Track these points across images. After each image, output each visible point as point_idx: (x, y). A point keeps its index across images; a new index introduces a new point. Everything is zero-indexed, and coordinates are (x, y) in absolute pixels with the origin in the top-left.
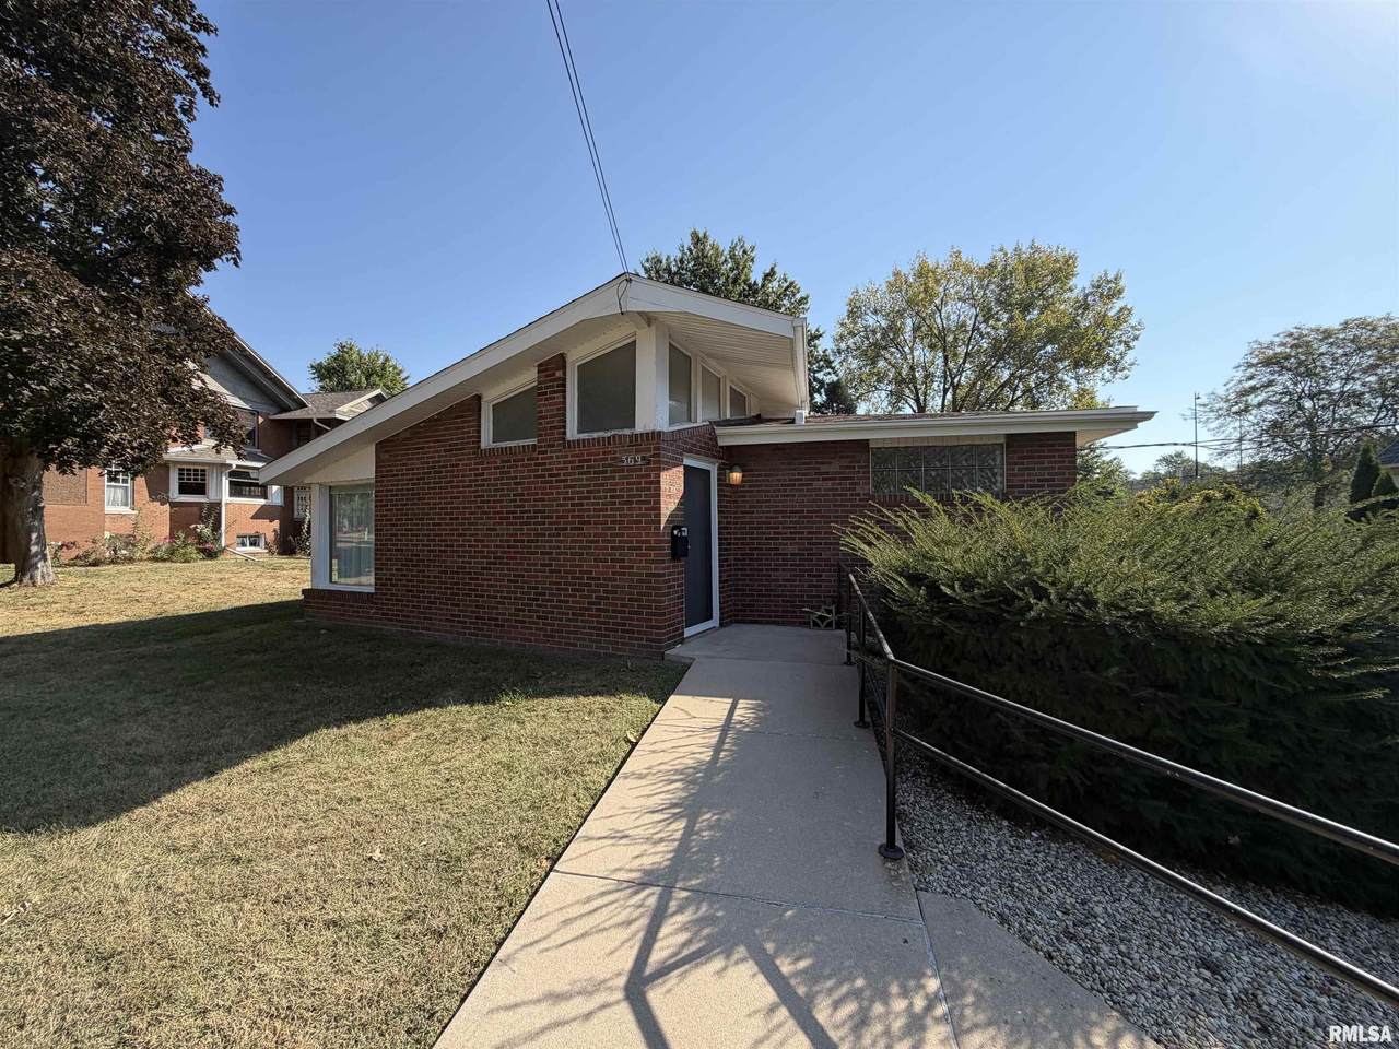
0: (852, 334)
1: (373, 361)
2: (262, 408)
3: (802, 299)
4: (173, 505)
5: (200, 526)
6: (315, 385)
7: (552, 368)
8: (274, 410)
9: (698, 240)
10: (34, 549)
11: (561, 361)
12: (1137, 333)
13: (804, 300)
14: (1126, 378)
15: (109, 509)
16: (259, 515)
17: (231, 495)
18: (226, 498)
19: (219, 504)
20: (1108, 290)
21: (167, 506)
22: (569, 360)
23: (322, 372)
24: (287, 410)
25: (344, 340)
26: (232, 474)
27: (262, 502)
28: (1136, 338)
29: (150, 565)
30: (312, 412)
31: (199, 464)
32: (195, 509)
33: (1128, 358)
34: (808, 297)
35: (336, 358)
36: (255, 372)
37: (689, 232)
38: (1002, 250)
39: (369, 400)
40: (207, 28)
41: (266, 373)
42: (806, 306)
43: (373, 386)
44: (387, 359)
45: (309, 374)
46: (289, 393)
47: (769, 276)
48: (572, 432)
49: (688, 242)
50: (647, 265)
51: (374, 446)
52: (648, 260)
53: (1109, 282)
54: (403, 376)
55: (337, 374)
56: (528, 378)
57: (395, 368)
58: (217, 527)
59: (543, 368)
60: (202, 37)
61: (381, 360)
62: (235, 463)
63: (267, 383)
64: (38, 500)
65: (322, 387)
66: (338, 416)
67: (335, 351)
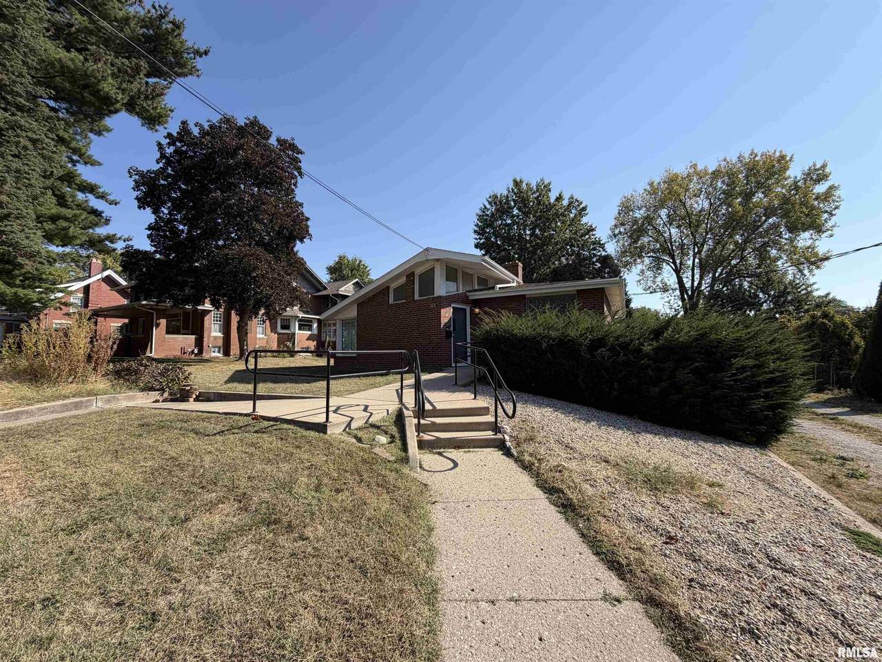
0: (623, 224)
1: (354, 264)
2: (310, 291)
3: (583, 208)
4: (278, 334)
5: (288, 343)
6: (328, 277)
7: (410, 276)
8: (315, 291)
9: (517, 184)
10: (245, 347)
11: (413, 274)
12: (837, 204)
13: (584, 209)
14: (831, 236)
15: (258, 336)
16: (308, 339)
17: (300, 329)
18: (297, 331)
19: (295, 334)
20: (817, 175)
21: (276, 335)
22: (415, 273)
23: (332, 270)
24: (319, 291)
25: (341, 253)
26: (300, 320)
27: (310, 332)
28: (837, 208)
29: (272, 358)
30: (330, 291)
31: (288, 316)
32: (286, 336)
33: (830, 224)
34: (586, 207)
35: (337, 263)
36: (308, 275)
37: (512, 179)
38: (725, 160)
39: (353, 284)
40: (302, 153)
41: (312, 275)
42: (586, 212)
43: (354, 276)
44: (360, 262)
45: (325, 271)
46: (320, 283)
47: (559, 198)
48: (417, 297)
49: (511, 185)
50: (490, 200)
51: (356, 306)
52: (490, 197)
53: (817, 170)
54: (368, 269)
55: (340, 271)
56: (403, 280)
57: (364, 265)
58: (294, 344)
59: (408, 276)
60: (299, 156)
61: (358, 262)
62: (301, 315)
63: (312, 279)
64: (247, 330)
65: (331, 278)
66: (340, 293)
67: (337, 259)
